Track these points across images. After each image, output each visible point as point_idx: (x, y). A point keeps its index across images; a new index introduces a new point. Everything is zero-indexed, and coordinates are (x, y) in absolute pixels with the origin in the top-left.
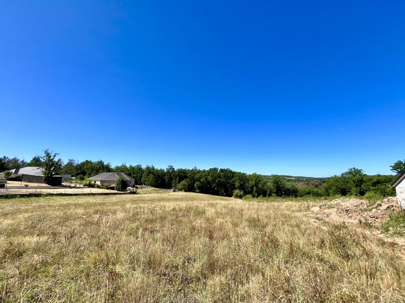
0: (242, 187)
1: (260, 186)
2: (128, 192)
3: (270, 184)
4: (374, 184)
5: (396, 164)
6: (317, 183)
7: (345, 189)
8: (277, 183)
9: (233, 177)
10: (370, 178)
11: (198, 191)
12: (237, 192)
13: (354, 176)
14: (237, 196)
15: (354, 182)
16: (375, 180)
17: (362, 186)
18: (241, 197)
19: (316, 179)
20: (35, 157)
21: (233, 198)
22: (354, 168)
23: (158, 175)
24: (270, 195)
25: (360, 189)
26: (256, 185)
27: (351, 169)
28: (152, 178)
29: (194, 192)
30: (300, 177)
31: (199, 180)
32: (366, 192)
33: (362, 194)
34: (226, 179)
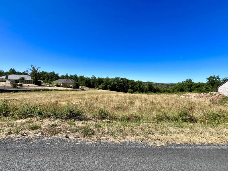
1: (141, 87)
2: (80, 89)
3: (146, 87)
4: (197, 87)
5: (209, 77)
6: (166, 86)
7: (183, 89)
8: (150, 86)
9: (128, 82)
10: (196, 84)
11: (109, 89)
12: (130, 90)
13: (188, 83)
15: (188, 86)
16: (198, 85)
17: (191, 88)
19: (165, 84)
20: (12, 69)
22: (189, 79)
23: (87, 81)
25: (190, 89)
26: (139, 87)
27: (187, 79)
28: (84, 82)
29: (107, 90)
30: (157, 83)
31: (110, 83)
32: (193, 90)
33: (190, 91)
34: (124, 84)
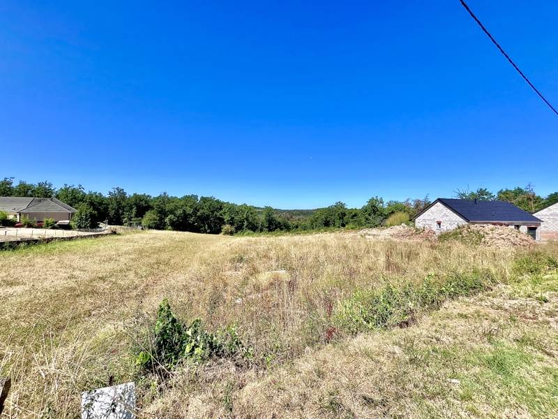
0: (232, 223)
2: (106, 231)
4: (353, 217)
7: (329, 222)
8: (269, 216)
9: (221, 209)
10: (350, 212)
11: (170, 227)
12: (227, 227)
13: (339, 209)
14: (226, 233)
15: (338, 214)
16: (353, 213)
17: (345, 219)
18: (231, 233)
21: (221, 235)
22: (339, 202)
24: (261, 230)
32: (347, 223)
33: (343, 225)
34: (212, 212)
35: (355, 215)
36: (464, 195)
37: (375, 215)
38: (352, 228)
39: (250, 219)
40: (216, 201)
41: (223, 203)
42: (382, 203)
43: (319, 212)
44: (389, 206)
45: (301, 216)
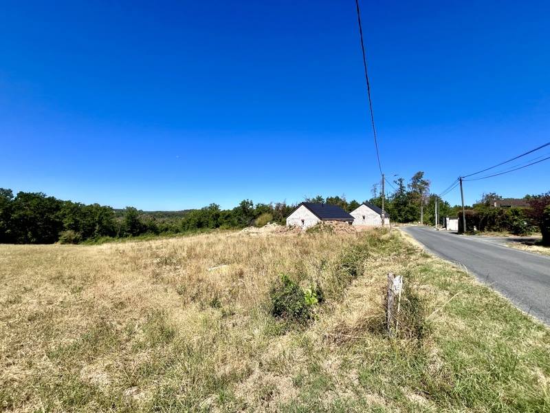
0: (75, 227)
3: (122, 221)
4: (226, 218)
7: (202, 223)
8: (132, 218)
12: (67, 233)
13: (213, 210)
14: (67, 241)
16: (227, 214)
17: (219, 219)
18: (76, 242)
24: (121, 236)
25: (216, 221)
26: (100, 224)
32: (221, 224)
33: (217, 226)
34: (42, 214)
35: (229, 216)
36: (309, 200)
37: (246, 216)
38: (227, 229)
39: (105, 223)
40: (49, 199)
41: (61, 202)
42: (252, 205)
43: (192, 213)
44: (257, 207)
45: (166, 218)
